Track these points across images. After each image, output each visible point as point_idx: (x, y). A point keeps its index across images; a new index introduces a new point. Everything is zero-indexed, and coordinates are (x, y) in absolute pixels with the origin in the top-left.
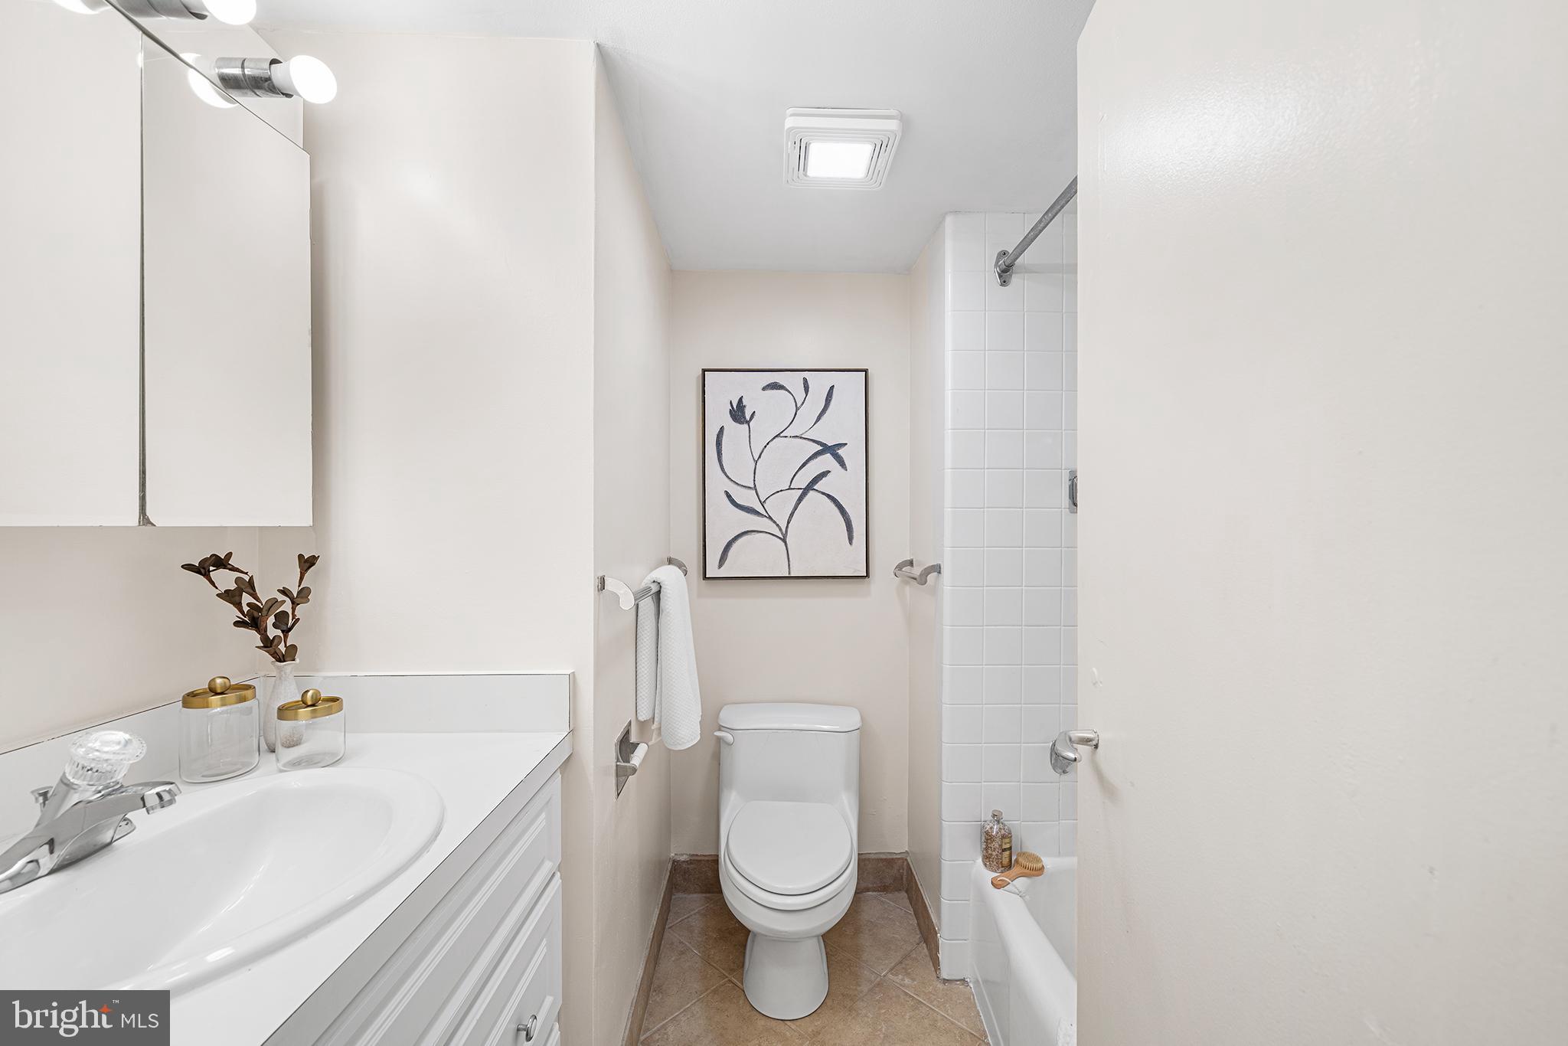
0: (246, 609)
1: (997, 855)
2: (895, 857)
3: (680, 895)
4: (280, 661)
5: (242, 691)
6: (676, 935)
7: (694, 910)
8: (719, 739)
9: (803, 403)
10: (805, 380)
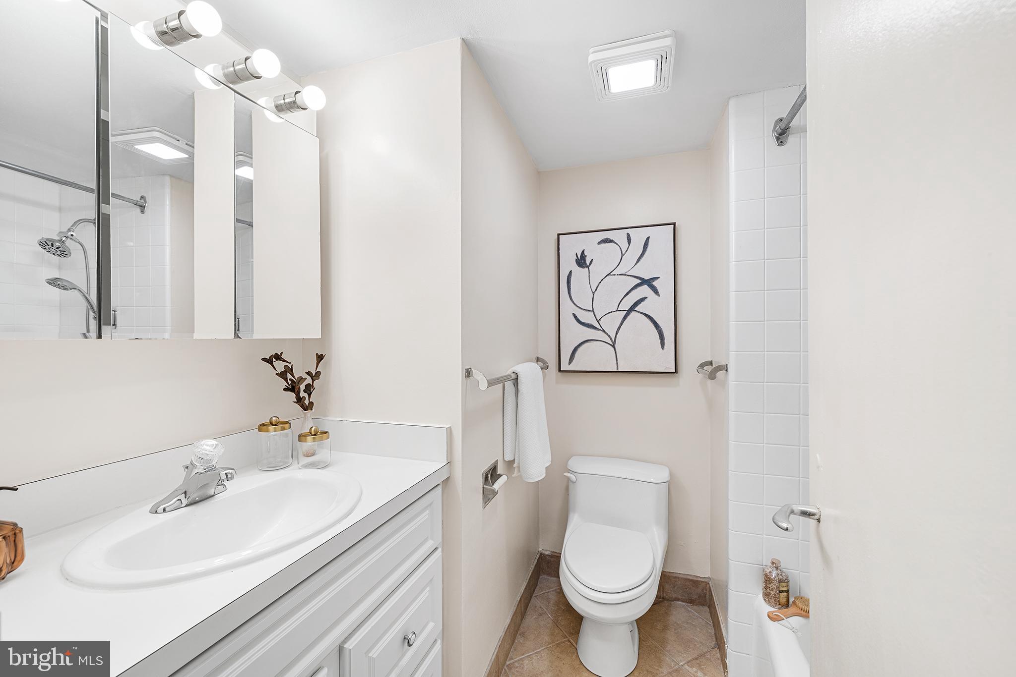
0: (290, 382)
1: (775, 594)
2: (699, 579)
3: (545, 576)
4: (305, 410)
5: (283, 425)
6: (539, 602)
7: (553, 588)
8: (568, 479)
9: (627, 251)
10: (628, 235)
